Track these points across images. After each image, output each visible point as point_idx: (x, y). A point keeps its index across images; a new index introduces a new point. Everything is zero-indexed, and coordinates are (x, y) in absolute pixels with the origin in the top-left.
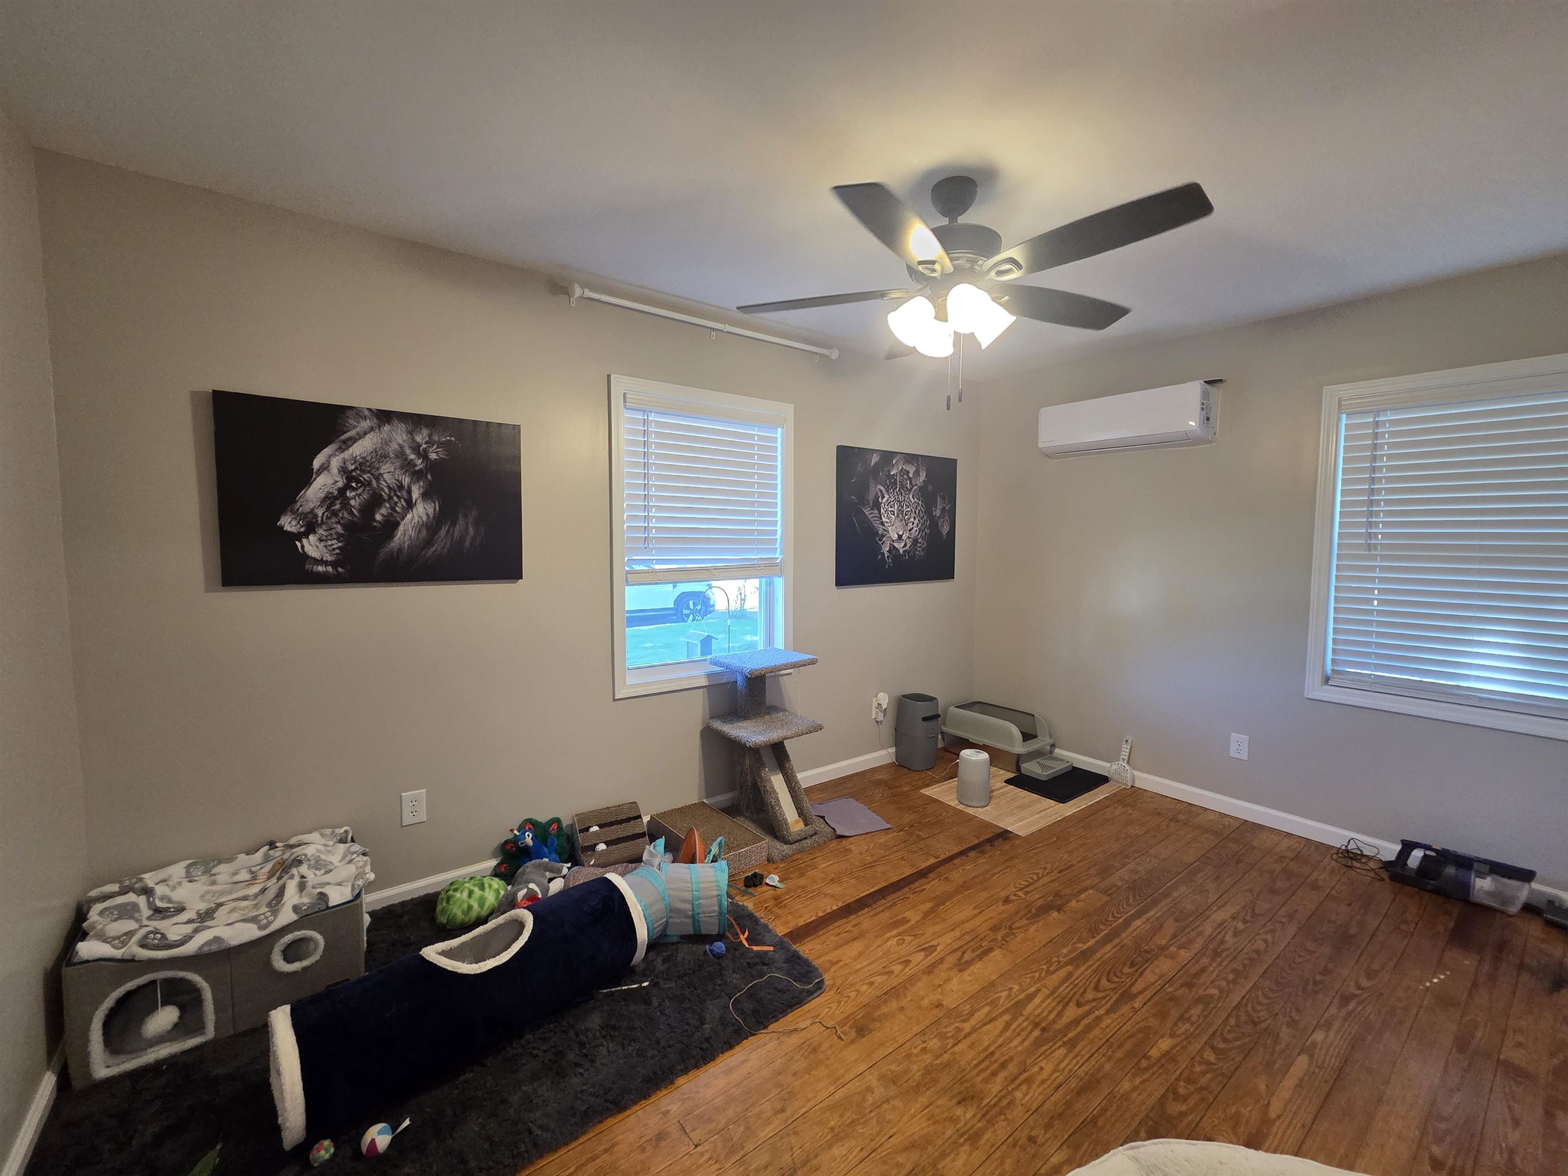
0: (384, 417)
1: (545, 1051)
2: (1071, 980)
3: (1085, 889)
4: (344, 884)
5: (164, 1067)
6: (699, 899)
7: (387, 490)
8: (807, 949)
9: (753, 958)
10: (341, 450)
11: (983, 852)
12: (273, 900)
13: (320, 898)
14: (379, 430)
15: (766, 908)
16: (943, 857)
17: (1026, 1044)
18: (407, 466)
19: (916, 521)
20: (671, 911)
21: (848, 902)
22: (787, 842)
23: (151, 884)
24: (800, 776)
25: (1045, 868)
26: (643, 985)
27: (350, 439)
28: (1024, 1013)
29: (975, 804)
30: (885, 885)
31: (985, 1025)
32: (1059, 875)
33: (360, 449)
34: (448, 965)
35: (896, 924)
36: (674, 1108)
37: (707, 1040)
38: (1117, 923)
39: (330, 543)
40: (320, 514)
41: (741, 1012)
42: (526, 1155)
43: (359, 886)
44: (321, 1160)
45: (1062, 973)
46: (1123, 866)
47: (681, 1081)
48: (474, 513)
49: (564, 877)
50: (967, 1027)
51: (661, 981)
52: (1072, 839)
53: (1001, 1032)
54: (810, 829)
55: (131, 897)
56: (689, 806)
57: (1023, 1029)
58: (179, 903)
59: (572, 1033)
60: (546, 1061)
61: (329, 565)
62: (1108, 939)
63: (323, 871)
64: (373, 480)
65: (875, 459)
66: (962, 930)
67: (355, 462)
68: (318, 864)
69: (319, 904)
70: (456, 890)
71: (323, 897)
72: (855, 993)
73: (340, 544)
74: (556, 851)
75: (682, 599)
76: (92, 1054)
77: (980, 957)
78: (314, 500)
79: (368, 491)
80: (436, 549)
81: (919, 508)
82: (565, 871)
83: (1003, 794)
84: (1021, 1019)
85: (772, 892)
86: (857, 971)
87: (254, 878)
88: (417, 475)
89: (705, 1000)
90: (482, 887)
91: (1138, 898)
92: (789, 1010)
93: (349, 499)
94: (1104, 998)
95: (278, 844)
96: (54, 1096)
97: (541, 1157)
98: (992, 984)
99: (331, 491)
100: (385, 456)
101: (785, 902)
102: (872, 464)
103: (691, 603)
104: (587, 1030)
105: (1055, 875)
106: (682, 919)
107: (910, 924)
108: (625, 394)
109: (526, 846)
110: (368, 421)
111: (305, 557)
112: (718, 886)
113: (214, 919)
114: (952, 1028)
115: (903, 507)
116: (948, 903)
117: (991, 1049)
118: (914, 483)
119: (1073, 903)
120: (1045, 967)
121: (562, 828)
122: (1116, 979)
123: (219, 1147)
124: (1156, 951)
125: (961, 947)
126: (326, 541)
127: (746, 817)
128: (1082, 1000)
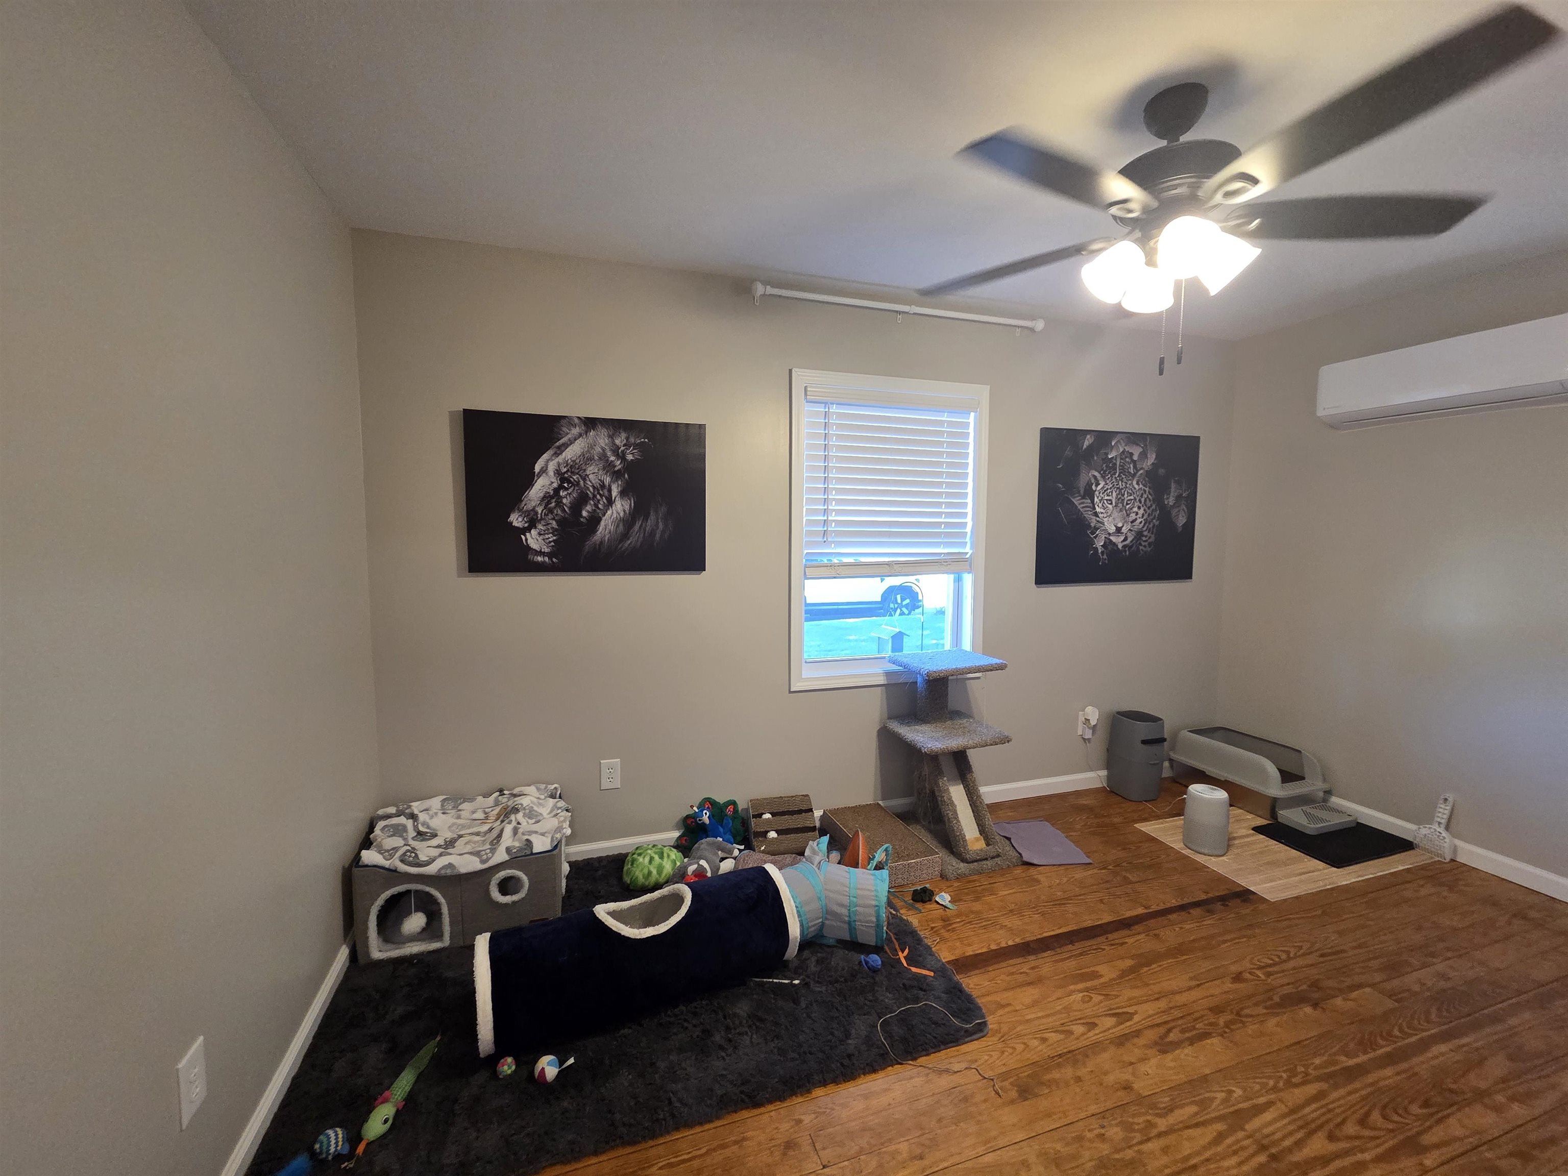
0: (591, 423)
1: (695, 1026)
2: (1323, 1102)
3: (1360, 986)
4: (546, 835)
5: (415, 961)
6: (857, 906)
7: (591, 489)
8: (972, 983)
9: (909, 979)
10: (557, 454)
11: (1211, 912)
12: (494, 840)
13: (527, 844)
14: (586, 435)
15: (932, 928)
16: (1154, 908)
17: (1245, 1168)
18: (608, 467)
19: (1141, 512)
20: (828, 912)
21: (1028, 939)
22: (964, 860)
23: (416, 812)
24: (983, 790)
25: (1301, 948)
26: (794, 982)
27: (563, 444)
28: (1247, 1127)
29: (1206, 851)
30: (1075, 928)
31: (1188, 1127)
32: (1321, 959)
33: (571, 453)
34: (613, 926)
35: (1084, 977)
36: (807, 1119)
37: (849, 1056)
38: (1407, 1041)
39: (547, 536)
40: (540, 512)
41: (889, 1036)
42: (663, 1122)
43: (557, 838)
44: (505, 1074)
45: (1312, 1089)
46: (1424, 966)
47: (818, 1092)
48: (663, 510)
49: (735, 858)
50: (1162, 1124)
51: (812, 983)
52: (1345, 916)
53: (1209, 1143)
54: (991, 850)
55: (402, 820)
56: (864, 806)
57: (1243, 1148)
58: (434, 830)
59: (721, 1016)
60: (695, 1036)
61: (546, 556)
62: (1390, 1059)
63: (533, 821)
64: (581, 480)
65: (1088, 441)
66: (1170, 1002)
67: (567, 465)
68: (531, 814)
69: (526, 849)
70: (640, 855)
71: (529, 843)
72: (1022, 1046)
73: (555, 538)
74: (731, 832)
75: (889, 593)
76: (370, 938)
77: (1192, 1041)
78: (536, 499)
79: (577, 490)
80: (631, 542)
81: (1145, 496)
82: (736, 853)
83: (1249, 844)
84: (1241, 1134)
85: (941, 912)
86: (1028, 1021)
87: (487, 818)
88: (617, 475)
89: (853, 1013)
90: (661, 857)
91: (1445, 1014)
92: (942, 1047)
93: (562, 498)
94: (1373, 1138)
95: (505, 792)
96: (347, 964)
97: (677, 1129)
98: (1205, 1079)
99: (548, 491)
100: (591, 459)
101: (954, 926)
102: (1085, 447)
103: (899, 597)
104: (735, 1015)
105: (1310, 959)
106: (839, 924)
107: (1102, 980)
108: (806, 387)
109: (703, 823)
110: (578, 428)
111: (528, 548)
112: (876, 896)
113: (454, 847)
114: (1141, 1120)
115: (1123, 495)
116: (1154, 966)
117: (1193, 1162)
118: (1138, 466)
119: (1338, 1001)
120: (1284, 1075)
121: (738, 811)
122: (1396, 1118)
123: (438, 1038)
124: (1469, 1095)
125: (1166, 1023)
126: (544, 534)
127: (923, 826)
128: (1338, 1133)
